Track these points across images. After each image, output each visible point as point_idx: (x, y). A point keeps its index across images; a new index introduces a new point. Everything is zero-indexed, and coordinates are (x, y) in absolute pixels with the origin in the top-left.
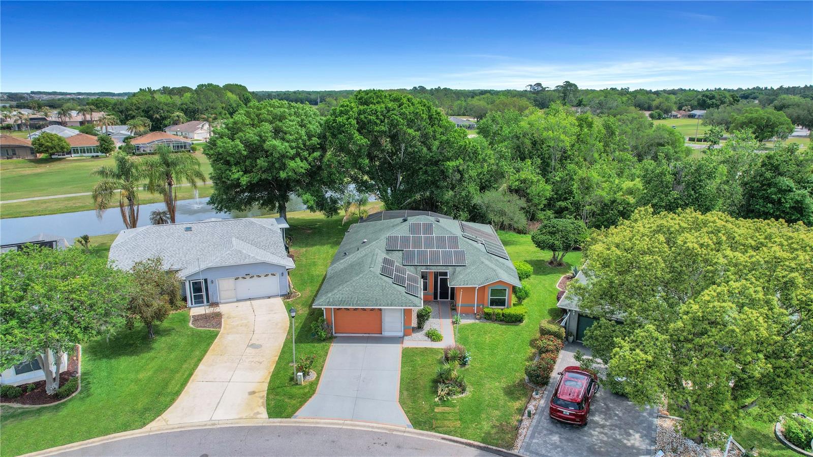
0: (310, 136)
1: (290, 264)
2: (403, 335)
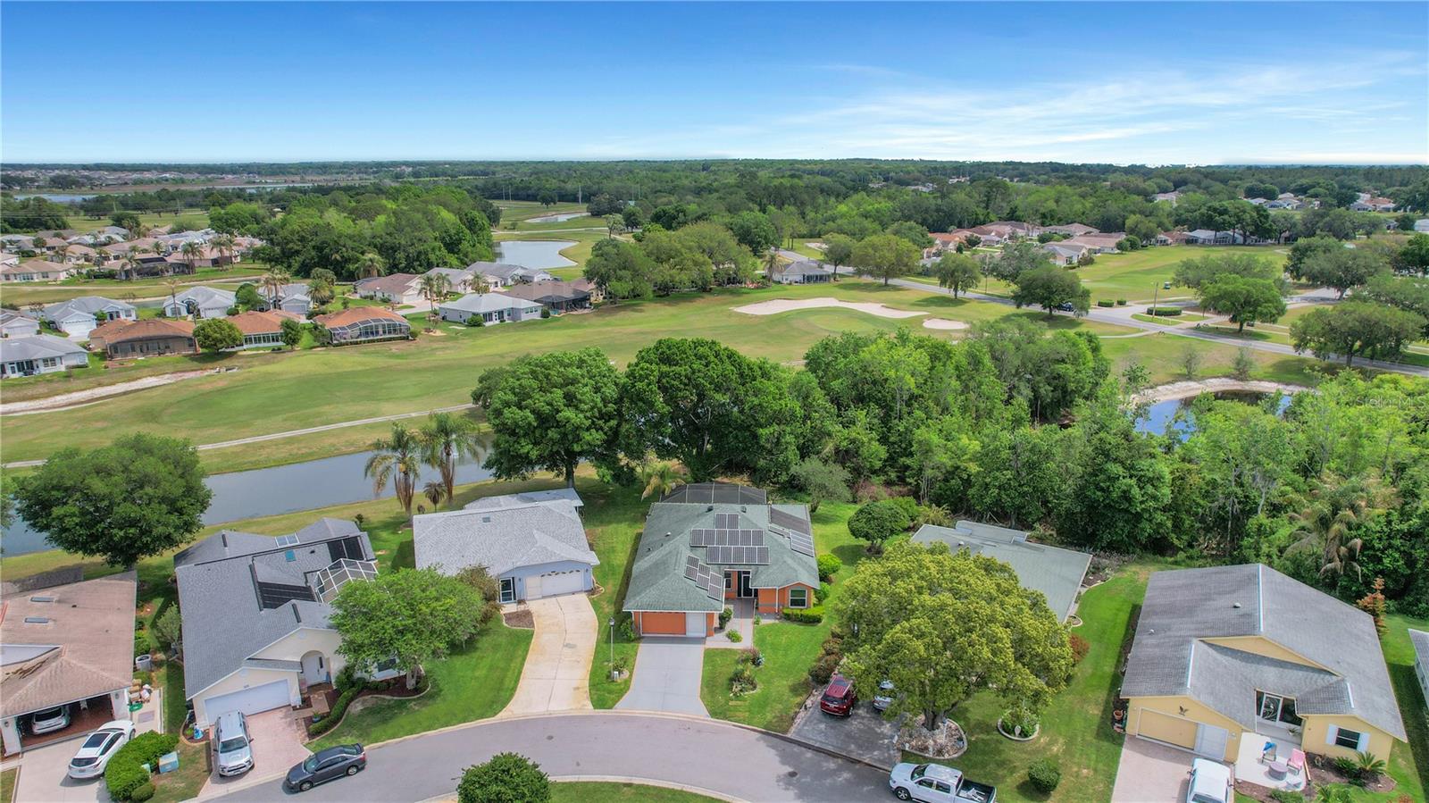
0: (606, 403)
1: (593, 559)
2: (706, 636)
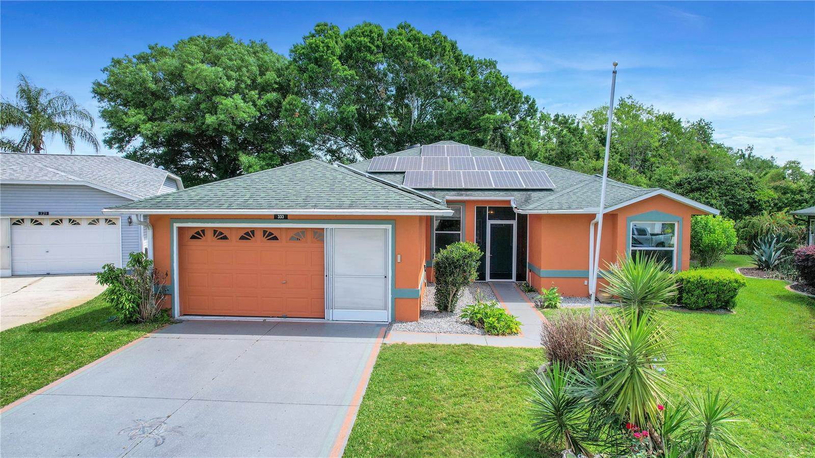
0: (263, 70)
2: (390, 321)
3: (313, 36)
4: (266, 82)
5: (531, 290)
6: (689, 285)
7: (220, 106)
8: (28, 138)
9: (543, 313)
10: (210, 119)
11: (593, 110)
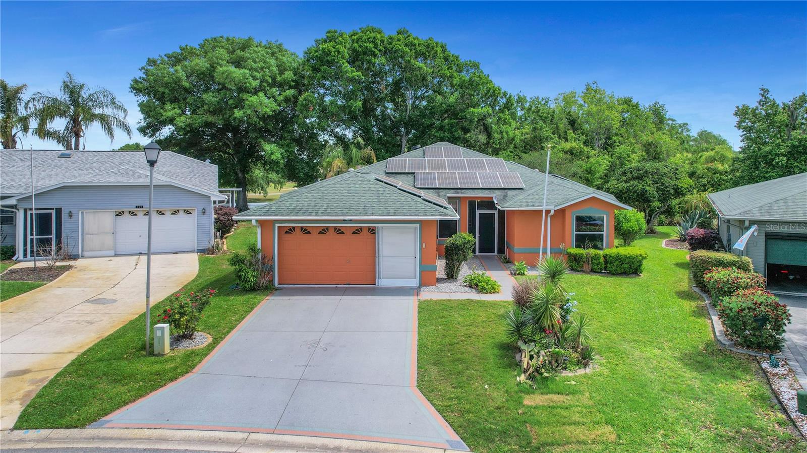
0: (282, 70)
2: (418, 285)
3: (325, 41)
4: (285, 81)
5: (508, 261)
6: (611, 258)
7: (247, 102)
8: (70, 126)
9: (515, 278)
10: (238, 113)
11: (564, 92)
